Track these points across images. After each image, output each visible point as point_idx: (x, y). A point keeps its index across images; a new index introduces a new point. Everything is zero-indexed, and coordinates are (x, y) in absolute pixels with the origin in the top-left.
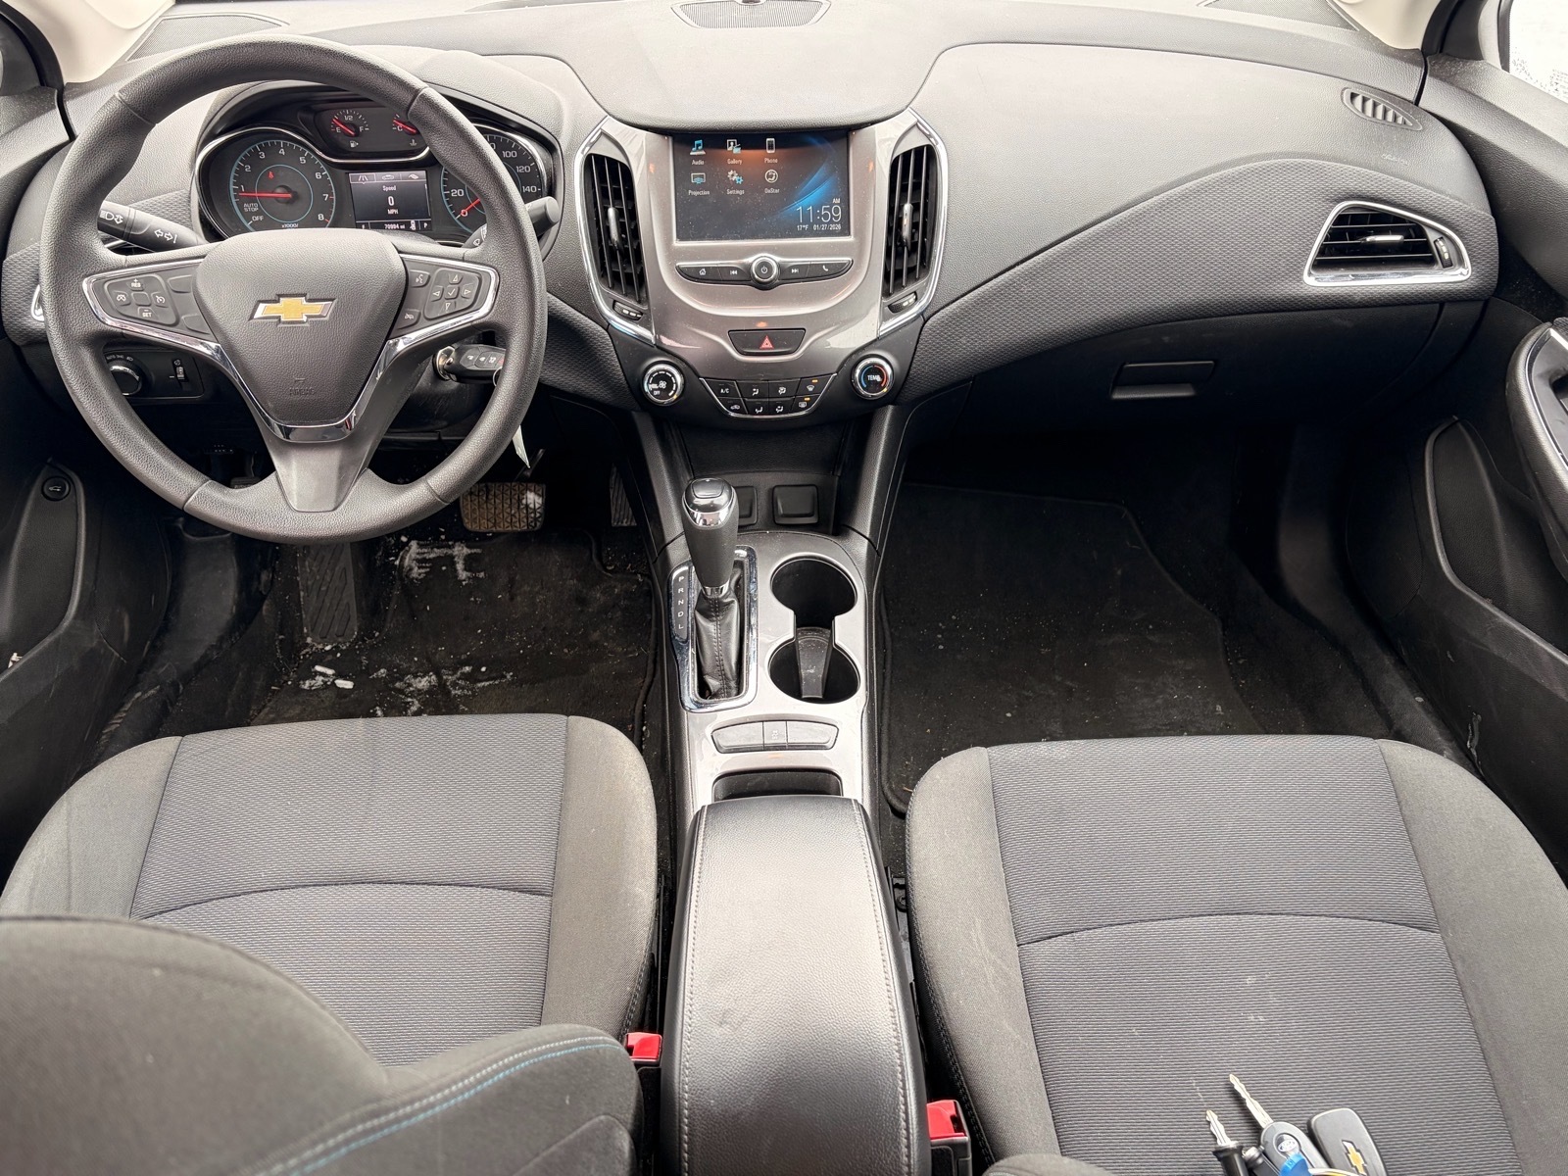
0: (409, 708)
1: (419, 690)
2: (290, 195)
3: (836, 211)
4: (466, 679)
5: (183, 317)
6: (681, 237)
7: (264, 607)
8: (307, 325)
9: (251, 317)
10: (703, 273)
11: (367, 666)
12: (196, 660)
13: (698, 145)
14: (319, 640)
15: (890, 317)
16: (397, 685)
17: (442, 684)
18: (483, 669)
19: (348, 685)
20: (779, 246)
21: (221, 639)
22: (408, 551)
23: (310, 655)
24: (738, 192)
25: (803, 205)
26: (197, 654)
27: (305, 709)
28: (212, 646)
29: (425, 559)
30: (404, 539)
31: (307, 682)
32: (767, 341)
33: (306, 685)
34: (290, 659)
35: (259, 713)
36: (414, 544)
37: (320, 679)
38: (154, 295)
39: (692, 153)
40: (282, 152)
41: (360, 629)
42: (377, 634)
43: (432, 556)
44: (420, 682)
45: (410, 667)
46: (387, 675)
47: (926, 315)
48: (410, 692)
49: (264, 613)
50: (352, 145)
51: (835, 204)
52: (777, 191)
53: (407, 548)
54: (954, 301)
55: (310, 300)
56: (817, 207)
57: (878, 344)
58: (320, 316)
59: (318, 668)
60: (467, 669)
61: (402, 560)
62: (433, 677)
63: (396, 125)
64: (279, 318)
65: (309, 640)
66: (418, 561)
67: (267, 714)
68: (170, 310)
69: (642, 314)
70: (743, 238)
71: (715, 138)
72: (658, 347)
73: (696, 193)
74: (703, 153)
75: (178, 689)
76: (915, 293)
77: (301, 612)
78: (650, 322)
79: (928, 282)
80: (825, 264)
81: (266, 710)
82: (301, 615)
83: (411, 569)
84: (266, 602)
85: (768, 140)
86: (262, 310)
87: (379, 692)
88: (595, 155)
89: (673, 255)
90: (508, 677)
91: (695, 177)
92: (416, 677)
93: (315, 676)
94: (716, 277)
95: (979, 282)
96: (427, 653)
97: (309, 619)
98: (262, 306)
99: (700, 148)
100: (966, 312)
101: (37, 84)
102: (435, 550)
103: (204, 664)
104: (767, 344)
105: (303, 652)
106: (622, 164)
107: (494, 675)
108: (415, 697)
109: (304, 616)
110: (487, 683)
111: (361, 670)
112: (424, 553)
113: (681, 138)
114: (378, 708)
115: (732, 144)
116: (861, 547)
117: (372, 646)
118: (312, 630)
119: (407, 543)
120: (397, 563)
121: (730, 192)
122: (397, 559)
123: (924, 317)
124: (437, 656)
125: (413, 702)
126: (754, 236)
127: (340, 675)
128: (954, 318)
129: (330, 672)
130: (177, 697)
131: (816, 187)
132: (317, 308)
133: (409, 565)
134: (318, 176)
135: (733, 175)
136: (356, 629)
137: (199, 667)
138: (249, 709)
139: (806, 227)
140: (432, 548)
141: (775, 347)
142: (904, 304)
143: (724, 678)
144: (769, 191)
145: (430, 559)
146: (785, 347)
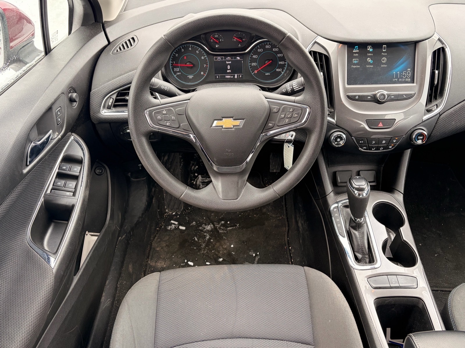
0: (206, 237)
1: (208, 230)
2: (192, 65)
3: (409, 73)
4: (223, 226)
5: (181, 125)
6: (348, 84)
7: (153, 200)
8: (233, 129)
9: (211, 126)
10: (357, 98)
11: (188, 220)
12: (135, 222)
13: (356, 48)
14: (170, 210)
15: (427, 114)
16: (200, 228)
17: (215, 228)
18: (229, 222)
19: (184, 228)
20: (386, 87)
21: (143, 214)
22: (198, 179)
23: (168, 216)
24: (370, 66)
25: (396, 71)
26: (135, 220)
27: (170, 237)
28: (140, 217)
29: (204, 182)
30: (196, 174)
31: (169, 227)
32: (381, 123)
33: (169, 228)
34: (161, 217)
35: (154, 239)
36: (200, 176)
37: (173, 226)
38: (171, 116)
39: (353, 51)
40: (190, 49)
41: (184, 207)
42: (190, 208)
43: (207, 181)
44: (208, 227)
45: (203, 221)
46: (196, 224)
47: (441, 114)
48: (205, 231)
49: (153, 202)
50: (217, 46)
51: (408, 71)
52: (386, 66)
53: (198, 178)
54: (451, 108)
55: (235, 119)
56: (401, 72)
57: (422, 124)
58: (238, 126)
59: (172, 222)
60: (223, 222)
61: (196, 182)
62: (212, 225)
63: (234, 38)
64: (222, 126)
65: (167, 210)
66: (202, 182)
67: (157, 239)
68: (177, 122)
69: (331, 113)
70: (372, 84)
71: (363, 45)
72: (337, 125)
73: (355, 67)
74: (358, 51)
75: (131, 234)
76: (437, 105)
77: (164, 201)
78: (334, 116)
79: (442, 101)
80: (404, 94)
81: (156, 238)
82: (164, 202)
83: (200, 185)
84: (154, 198)
85: (384, 46)
86: (215, 123)
87: (194, 231)
88: (313, 51)
89: (346, 90)
90: (238, 226)
91: (354, 60)
92: (206, 225)
93: (171, 224)
94: (362, 99)
95: (461, 101)
96: (208, 216)
97: (167, 203)
98: (216, 122)
99: (357, 49)
100: (456, 112)
101: (94, 22)
102: (207, 178)
103: (138, 223)
104: (381, 125)
105: (165, 215)
106: (325, 55)
107: (232, 225)
108: (207, 233)
109: (165, 202)
110: (231, 228)
111: (187, 222)
112: (204, 180)
113: (350, 45)
114: (195, 237)
115: (369, 47)
116: (400, 197)
117: (189, 213)
118: (168, 207)
119: (197, 176)
120: (195, 183)
121: (367, 66)
122: (194, 182)
123: (440, 114)
124: (211, 217)
125: (207, 235)
126: (376, 83)
127: (180, 224)
128: (452, 114)
129: (176, 223)
130: (131, 237)
131: (402, 64)
132: (237, 122)
133: (199, 184)
134: (203, 58)
135: (369, 60)
136: (183, 207)
137: (136, 224)
138: (151, 237)
139: (396, 80)
140: (206, 178)
141: (384, 126)
142: (433, 109)
143: (363, 253)
144: (383, 66)
145: (206, 182)
146: (387, 126)
